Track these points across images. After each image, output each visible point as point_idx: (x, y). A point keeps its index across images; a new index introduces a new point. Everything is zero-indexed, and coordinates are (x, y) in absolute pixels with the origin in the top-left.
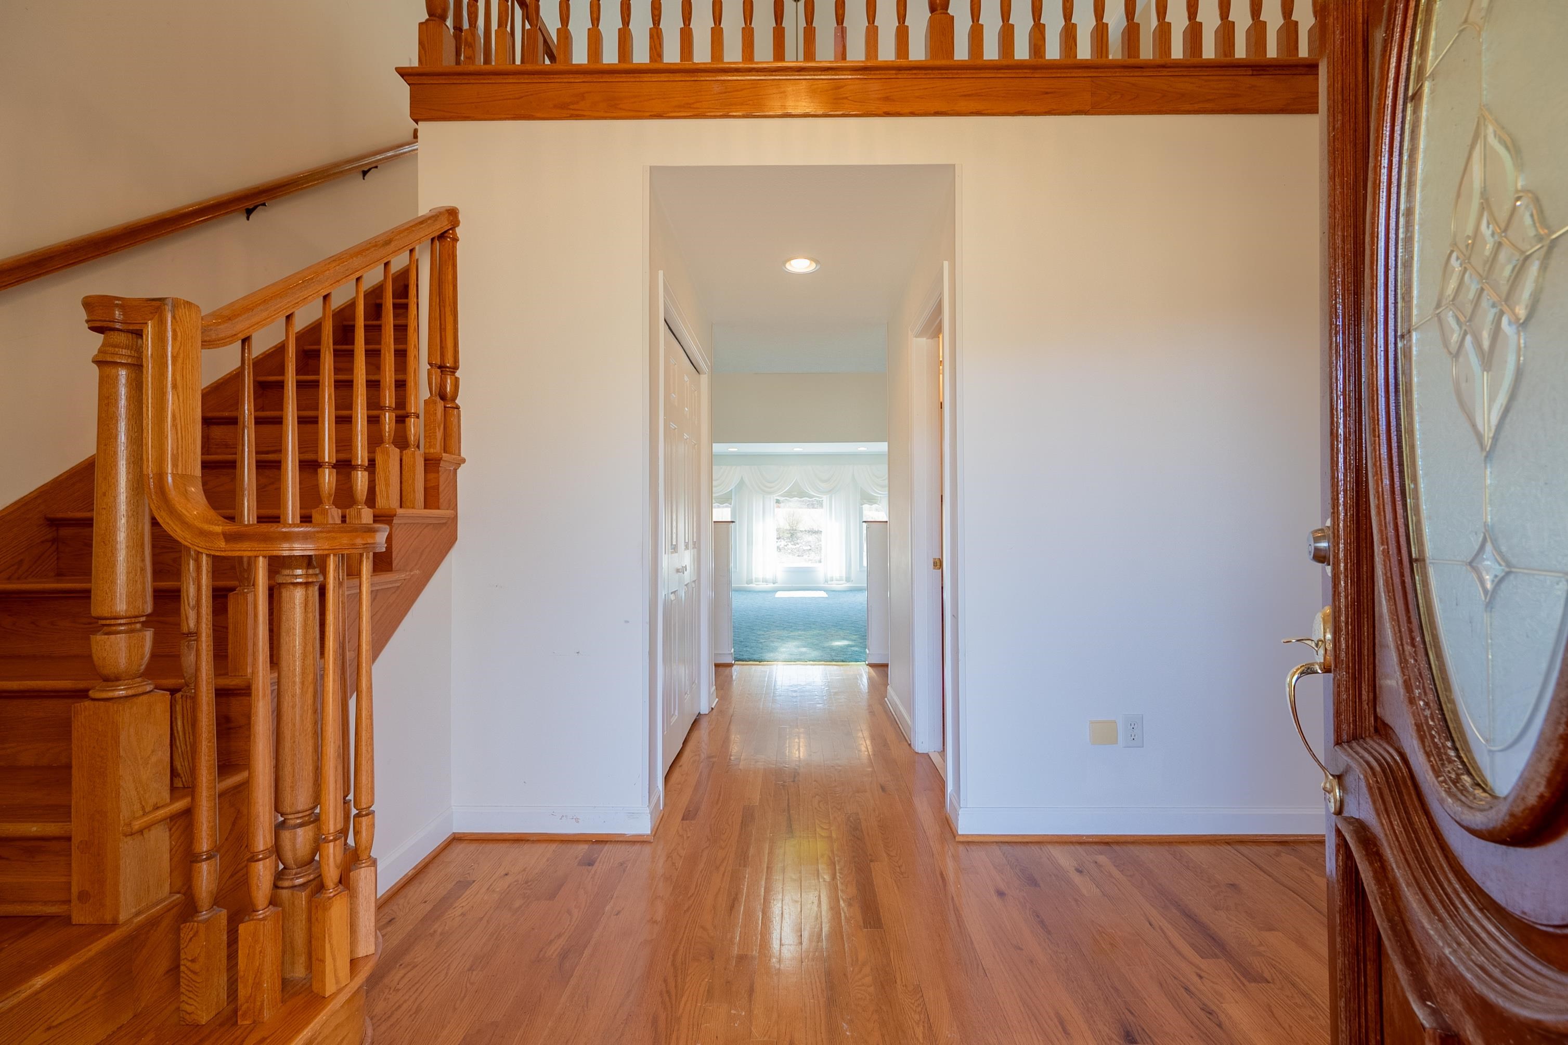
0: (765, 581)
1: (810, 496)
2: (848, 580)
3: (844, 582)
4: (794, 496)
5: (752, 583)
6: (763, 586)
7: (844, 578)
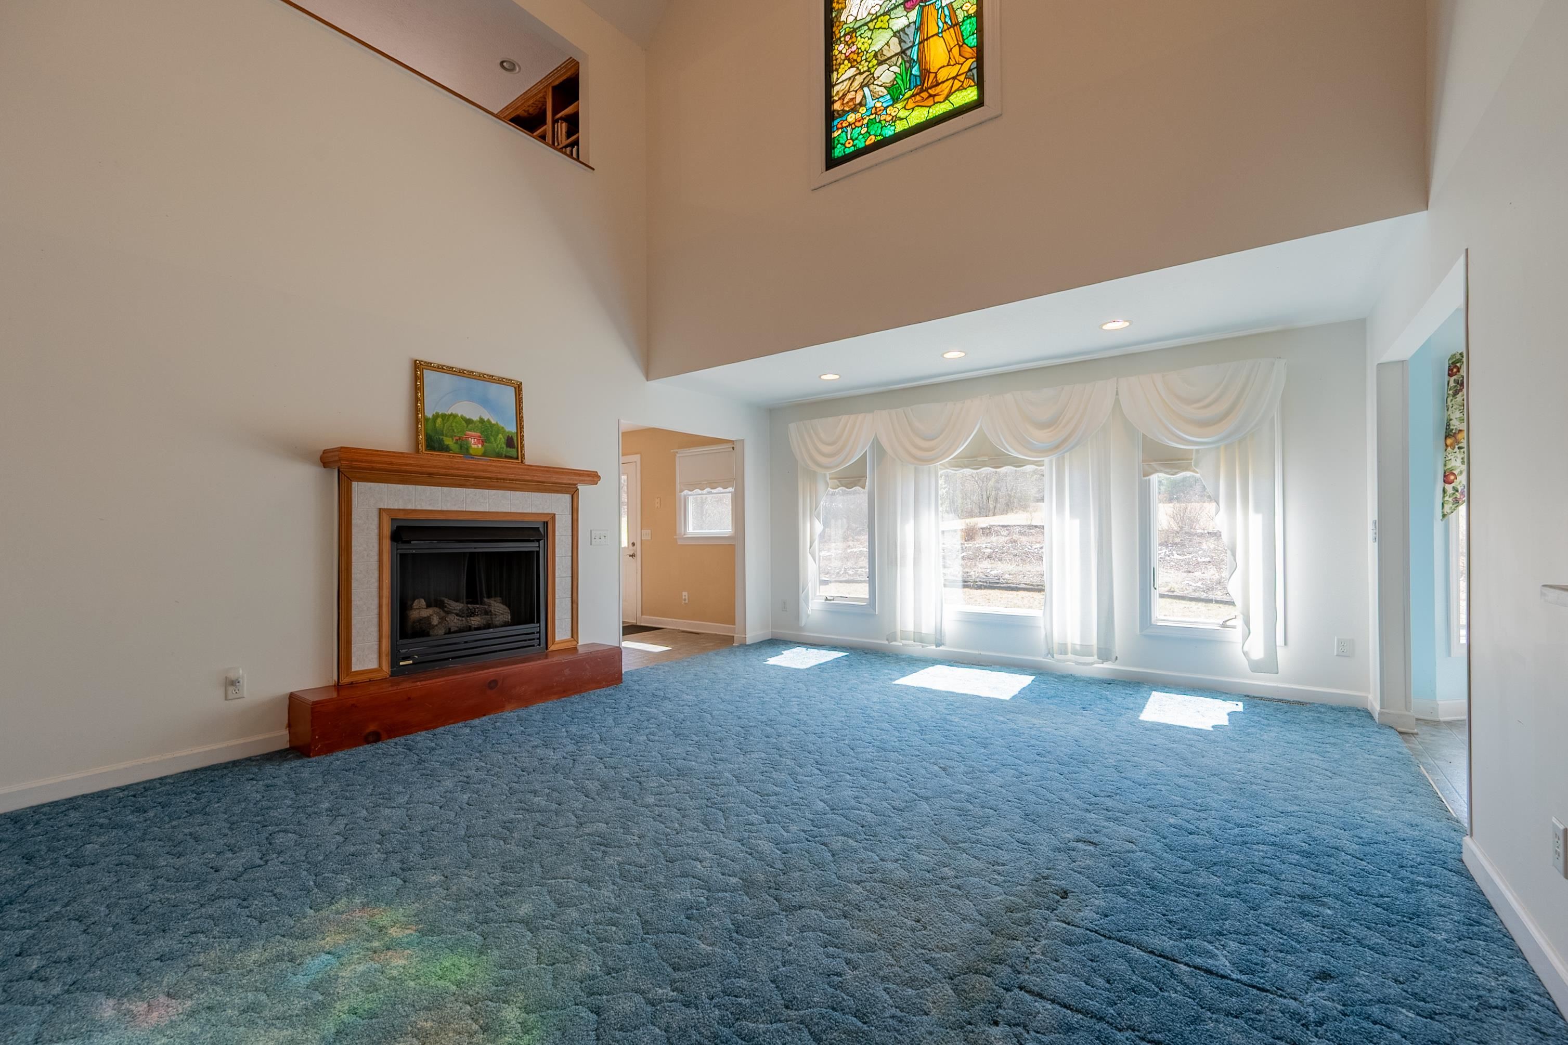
0: (920, 638)
1: (1018, 463)
2: (1105, 654)
3: (1096, 657)
4: (984, 464)
5: (895, 641)
6: (916, 649)
7: (1095, 650)
